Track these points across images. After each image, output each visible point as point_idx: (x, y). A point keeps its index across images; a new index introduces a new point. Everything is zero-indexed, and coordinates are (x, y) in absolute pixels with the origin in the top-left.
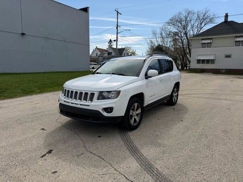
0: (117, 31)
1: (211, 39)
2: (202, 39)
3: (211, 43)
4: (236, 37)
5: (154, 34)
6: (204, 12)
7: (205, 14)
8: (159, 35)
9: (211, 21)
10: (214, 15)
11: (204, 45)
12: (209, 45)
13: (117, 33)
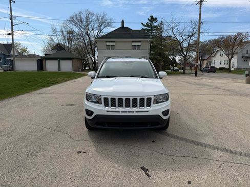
0: (12, 22)
1: (114, 42)
2: (107, 42)
3: (114, 45)
4: (133, 42)
5: (54, 30)
6: (102, 15)
7: (103, 17)
8: (59, 33)
9: (109, 24)
10: (111, 19)
11: (108, 47)
12: (112, 47)
13: (12, 25)
